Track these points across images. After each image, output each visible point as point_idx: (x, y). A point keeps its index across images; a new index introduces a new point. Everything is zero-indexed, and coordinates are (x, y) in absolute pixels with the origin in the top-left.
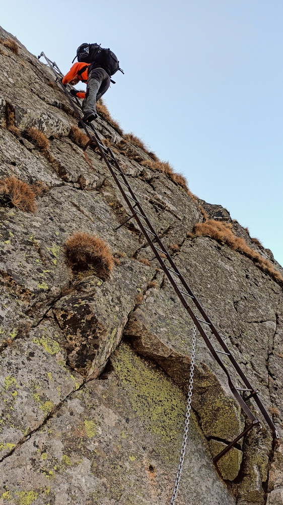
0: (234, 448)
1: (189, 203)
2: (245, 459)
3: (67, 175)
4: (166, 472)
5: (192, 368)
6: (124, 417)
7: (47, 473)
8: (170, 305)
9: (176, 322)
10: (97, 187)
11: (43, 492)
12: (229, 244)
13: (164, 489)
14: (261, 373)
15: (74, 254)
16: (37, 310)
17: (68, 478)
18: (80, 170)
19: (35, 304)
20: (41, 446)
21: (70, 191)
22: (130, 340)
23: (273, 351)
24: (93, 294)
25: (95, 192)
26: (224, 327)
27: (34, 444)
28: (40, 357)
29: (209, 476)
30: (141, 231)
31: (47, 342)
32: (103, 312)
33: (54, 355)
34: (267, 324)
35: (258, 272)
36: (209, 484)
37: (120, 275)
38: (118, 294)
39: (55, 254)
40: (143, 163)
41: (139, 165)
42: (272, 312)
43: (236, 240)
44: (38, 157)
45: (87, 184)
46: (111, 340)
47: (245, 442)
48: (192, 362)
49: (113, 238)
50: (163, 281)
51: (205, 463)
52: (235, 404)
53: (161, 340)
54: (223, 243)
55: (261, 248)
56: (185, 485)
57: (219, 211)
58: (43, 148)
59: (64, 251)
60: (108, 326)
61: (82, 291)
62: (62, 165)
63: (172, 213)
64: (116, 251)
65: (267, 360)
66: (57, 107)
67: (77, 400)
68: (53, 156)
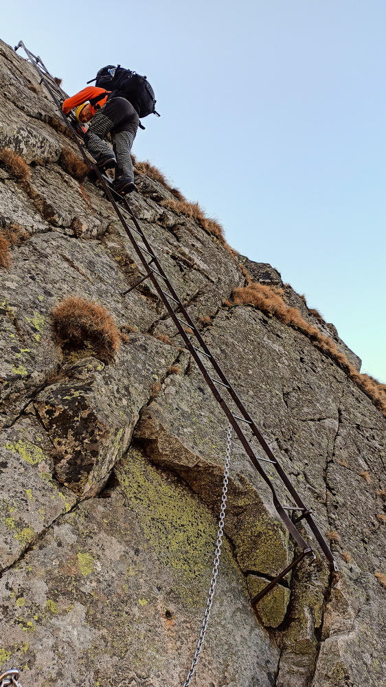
0: (280, 585)
1: (226, 260)
2: (294, 598)
3: (56, 217)
4: (188, 619)
5: (226, 481)
6: (133, 547)
7: (25, 624)
8: (198, 397)
9: (205, 420)
10: (98, 235)
11: (19, 649)
12: (279, 316)
13: (185, 641)
14: (317, 486)
15: (64, 328)
16: (11, 404)
17: (54, 630)
18: (74, 211)
19: (8, 395)
20: (16, 588)
21: (59, 239)
22: (142, 444)
23: (334, 458)
24: (91, 383)
25: (96, 242)
26: (270, 427)
27: (7, 585)
28: (15, 468)
29: (245, 622)
30: (159, 297)
31: (25, 448)
32: (105, 406)
33: (36, 466)
34: (327, 422)
35: (316, 355)
36: (246, 633)
37: (129, 357)
38: (126, 382)
39: (37, 327)
40: (163, 203)
41: (158, 206)
42: (333, 407)
43: (288, 311)
44: (13, 190)
45: (84, 230)
46: (115, 444)
47: (294, 577)
48: (226, 473)
49: (120, 306)
50: (189, 365)
51: (241, 606)
52: (281, 528)
53: (185, 445)
54: (271, 315)
55: (322, 322)
56: (213, 635)
57: (267, 272)
58: (21, 177)
59: (51, 322)
60: (111, 426)
61: (76, 378)
62: (49, 202)
63: (202, 274)
64: (124, 323)
65: (325, 470)
66: (42, 120)
67: (67, 526)
68: (36, 189)
